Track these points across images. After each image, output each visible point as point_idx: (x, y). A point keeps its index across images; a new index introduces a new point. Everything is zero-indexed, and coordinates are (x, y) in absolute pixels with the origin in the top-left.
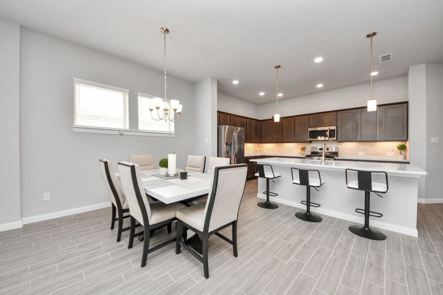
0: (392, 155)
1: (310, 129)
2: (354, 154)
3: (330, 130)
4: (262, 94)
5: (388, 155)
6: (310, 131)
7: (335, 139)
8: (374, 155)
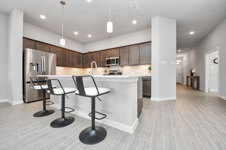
0: (146, 73)
1: (107, 59)
2: (129, 73)
3: (116, 59)
4: (76, 33)
5: (144, 73)
6: (107, 60)
7: (119, 64)
8: (138, 73)
